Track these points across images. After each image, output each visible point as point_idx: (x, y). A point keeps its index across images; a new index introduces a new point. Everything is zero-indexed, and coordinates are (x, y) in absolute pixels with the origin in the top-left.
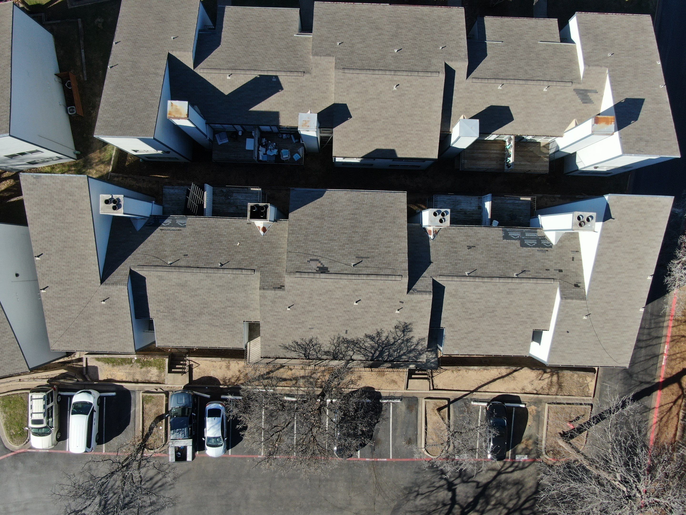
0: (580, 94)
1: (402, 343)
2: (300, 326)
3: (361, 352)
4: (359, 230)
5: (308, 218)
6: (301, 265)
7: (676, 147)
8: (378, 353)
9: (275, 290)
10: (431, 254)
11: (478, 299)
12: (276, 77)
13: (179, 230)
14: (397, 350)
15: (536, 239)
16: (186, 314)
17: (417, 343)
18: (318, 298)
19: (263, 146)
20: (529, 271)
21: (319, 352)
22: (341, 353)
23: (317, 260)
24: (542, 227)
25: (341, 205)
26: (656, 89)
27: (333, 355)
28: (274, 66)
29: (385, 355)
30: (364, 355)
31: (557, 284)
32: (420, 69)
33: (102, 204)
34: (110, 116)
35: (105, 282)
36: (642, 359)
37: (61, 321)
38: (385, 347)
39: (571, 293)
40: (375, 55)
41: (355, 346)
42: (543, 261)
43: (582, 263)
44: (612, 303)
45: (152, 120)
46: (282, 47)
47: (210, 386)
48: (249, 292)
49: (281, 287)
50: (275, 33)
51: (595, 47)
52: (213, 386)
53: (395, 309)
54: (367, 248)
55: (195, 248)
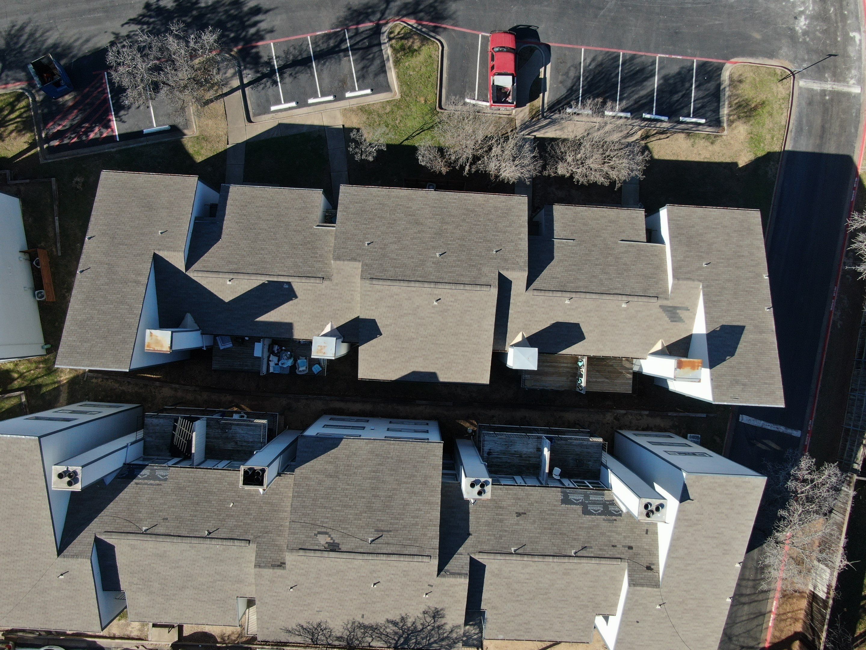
0: (668, 311)
1: (432, 630)
2: (306, 608)
3: (381, 639)
4: (380, 493)
5: (319, 476)
6: (306, 539)
7: (780, 393)
8: (402, 640)
9: (273, 569)
10: (470, 523)
11: (527, 579)
12: (289, 283)
13: (158, 485)
14: (427, 637)
15: (602, 504)
16: (165, 588)
17: (450, 630)
18: (327, 578)
19: (275, 355)
20: (591, 547)
21: (329, 637)
22: (357, 639)
23: (326, 533)
24: (611, 488)
25: (360, 459)
26: (760, 312)
27: (347, 641)
28: (286, 269)
29: (411, 642)
30: (386, 642)
31: (625, 565)
32: (467, 280)
33: (54, 478)
34: (77, 339)
35: (62, 554)
36: (744, 618)
37: (9, 595)
38: (411, 633)
39: (642, 579)
40: (412, 260)
41: (374, 631)
42: (609, 534)
43: (658, 537)
44: (692, 591)
45: (128, 346)
46: (298, 243)
47: (204, 644)
48: (243, 565)
49: (282, 565)
50: (290, 224)
51: (688, 253)
52: (208, 644)
53: (422, 593)
54: (388, 518)
55: (177, 510)
